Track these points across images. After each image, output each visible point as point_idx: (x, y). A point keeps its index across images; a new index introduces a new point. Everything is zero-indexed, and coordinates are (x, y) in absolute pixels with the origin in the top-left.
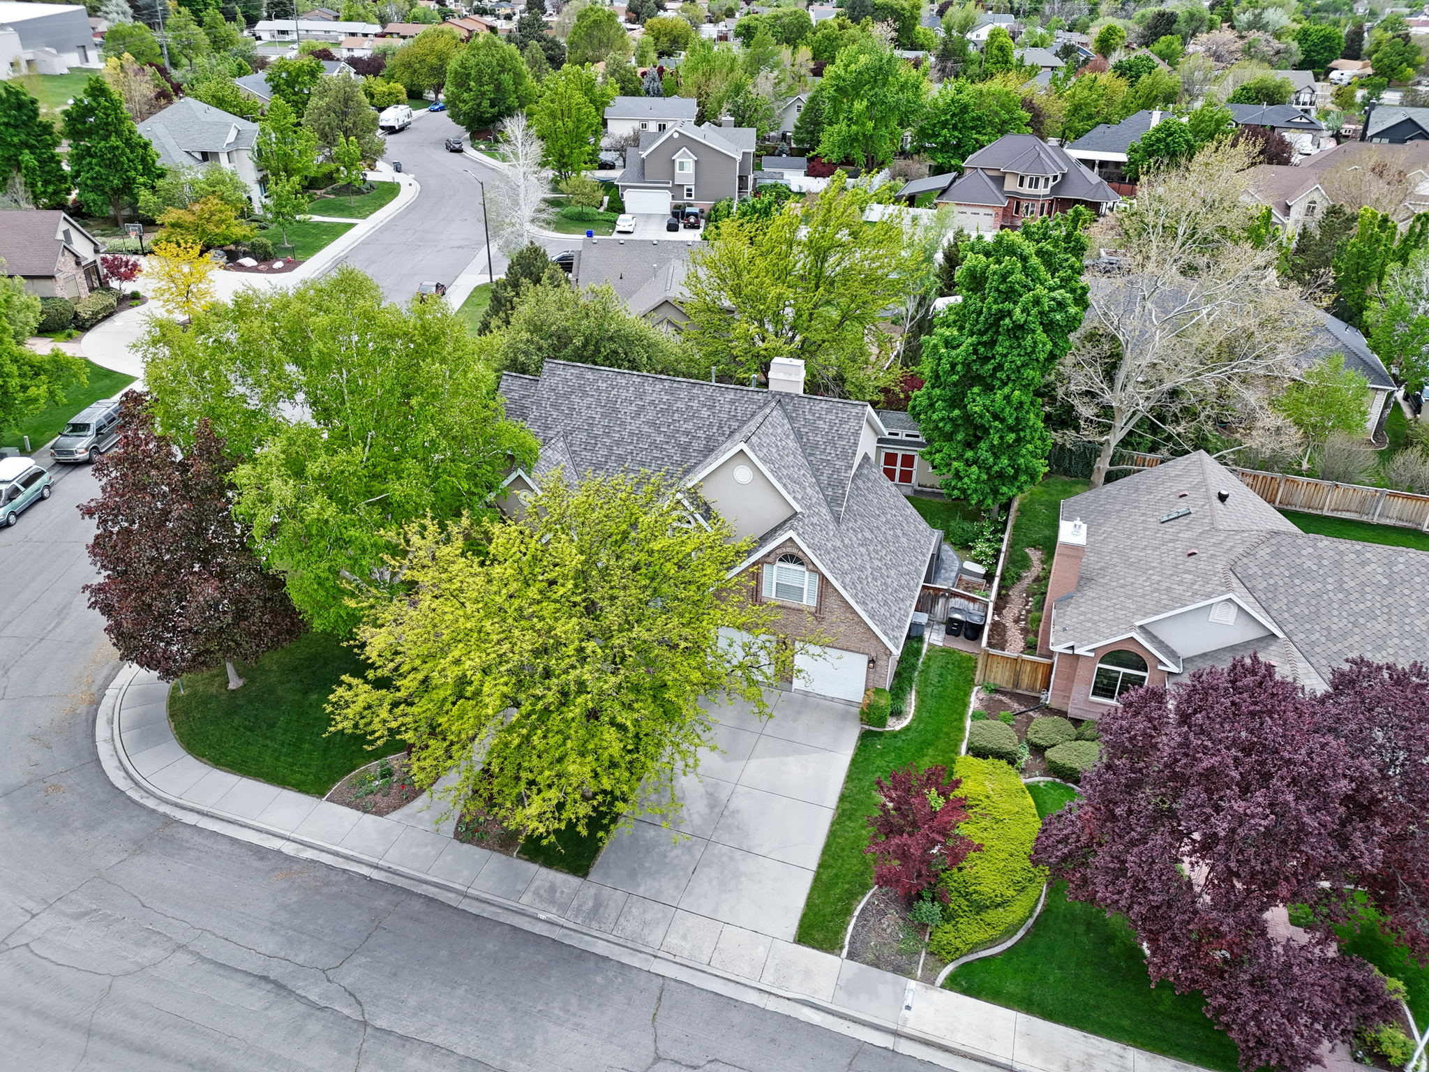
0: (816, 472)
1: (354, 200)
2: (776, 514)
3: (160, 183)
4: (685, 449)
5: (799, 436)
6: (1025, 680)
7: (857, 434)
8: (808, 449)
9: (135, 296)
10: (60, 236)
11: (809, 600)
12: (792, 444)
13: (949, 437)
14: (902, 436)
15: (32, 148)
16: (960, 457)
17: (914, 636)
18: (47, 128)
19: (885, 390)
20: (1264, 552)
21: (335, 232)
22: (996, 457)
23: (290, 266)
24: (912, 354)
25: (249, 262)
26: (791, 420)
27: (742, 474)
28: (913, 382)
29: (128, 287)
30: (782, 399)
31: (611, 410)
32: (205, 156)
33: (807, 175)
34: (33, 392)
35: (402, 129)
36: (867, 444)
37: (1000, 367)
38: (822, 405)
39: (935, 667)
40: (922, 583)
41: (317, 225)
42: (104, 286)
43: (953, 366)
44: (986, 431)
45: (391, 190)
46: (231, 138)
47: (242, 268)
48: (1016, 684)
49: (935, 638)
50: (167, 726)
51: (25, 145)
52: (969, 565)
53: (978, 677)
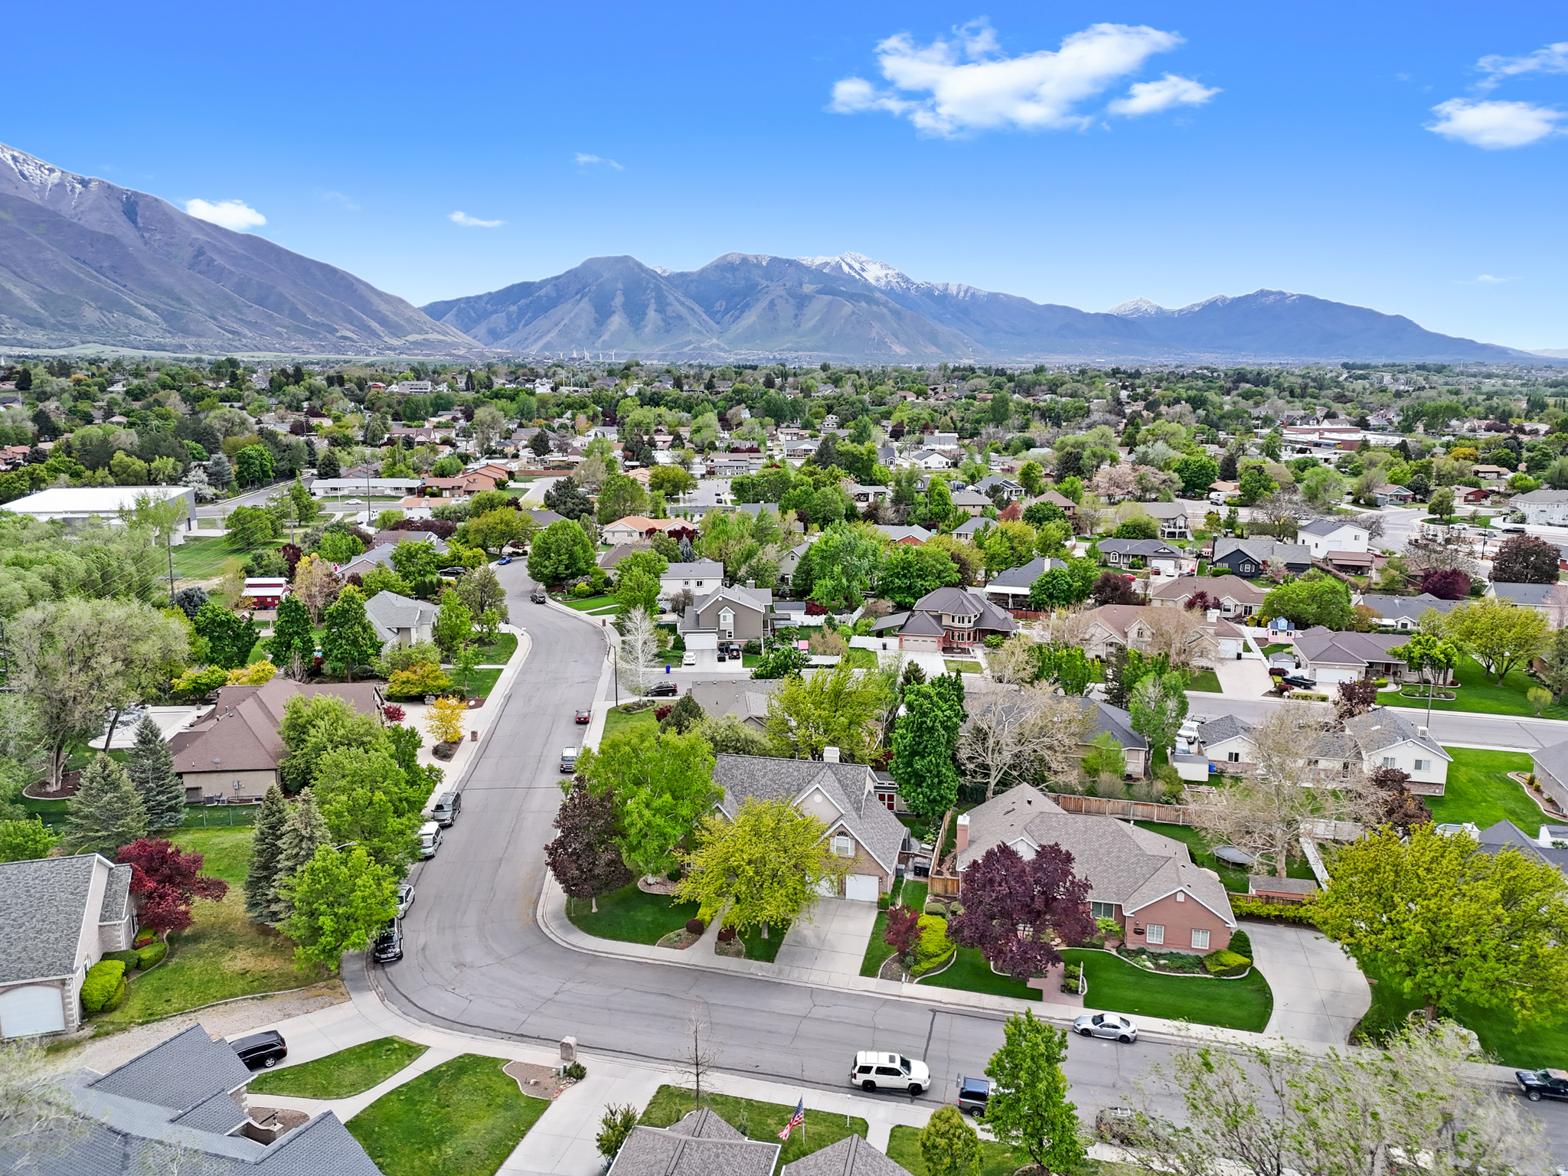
0: (849, 797)
1: (492, 650)
2: (835, 815)
4: (788, 791)
5: (840, 781)
6: (950, 889)
7: (865, 779)
8: (844, 787)
11: (851, 853)
12: (837, 784)
13: (908, 782)
14: (886, 785)
16: (915, 791)
17: (899, 875)
19: (875, 761)
20: (1037, 821)
21: (491, 675)
22: (932, 791)
23: (479, 704)
24: (887, 741)
26: (836, 775)
27: (818, 798)
28: (889, 756)
30: (830, 765)
31: (752, 775)
33: (806, 613)
36: (870, 786)
37: (926, 747)
38: (848, 767)
39: (910, 888)
40: (899, 849)
43: (905, 747)
44: (925, 778)
45: (512, 640)
48: (946, 892)
49: (909, 876)
52: (924, 846)
53: (929, 890)
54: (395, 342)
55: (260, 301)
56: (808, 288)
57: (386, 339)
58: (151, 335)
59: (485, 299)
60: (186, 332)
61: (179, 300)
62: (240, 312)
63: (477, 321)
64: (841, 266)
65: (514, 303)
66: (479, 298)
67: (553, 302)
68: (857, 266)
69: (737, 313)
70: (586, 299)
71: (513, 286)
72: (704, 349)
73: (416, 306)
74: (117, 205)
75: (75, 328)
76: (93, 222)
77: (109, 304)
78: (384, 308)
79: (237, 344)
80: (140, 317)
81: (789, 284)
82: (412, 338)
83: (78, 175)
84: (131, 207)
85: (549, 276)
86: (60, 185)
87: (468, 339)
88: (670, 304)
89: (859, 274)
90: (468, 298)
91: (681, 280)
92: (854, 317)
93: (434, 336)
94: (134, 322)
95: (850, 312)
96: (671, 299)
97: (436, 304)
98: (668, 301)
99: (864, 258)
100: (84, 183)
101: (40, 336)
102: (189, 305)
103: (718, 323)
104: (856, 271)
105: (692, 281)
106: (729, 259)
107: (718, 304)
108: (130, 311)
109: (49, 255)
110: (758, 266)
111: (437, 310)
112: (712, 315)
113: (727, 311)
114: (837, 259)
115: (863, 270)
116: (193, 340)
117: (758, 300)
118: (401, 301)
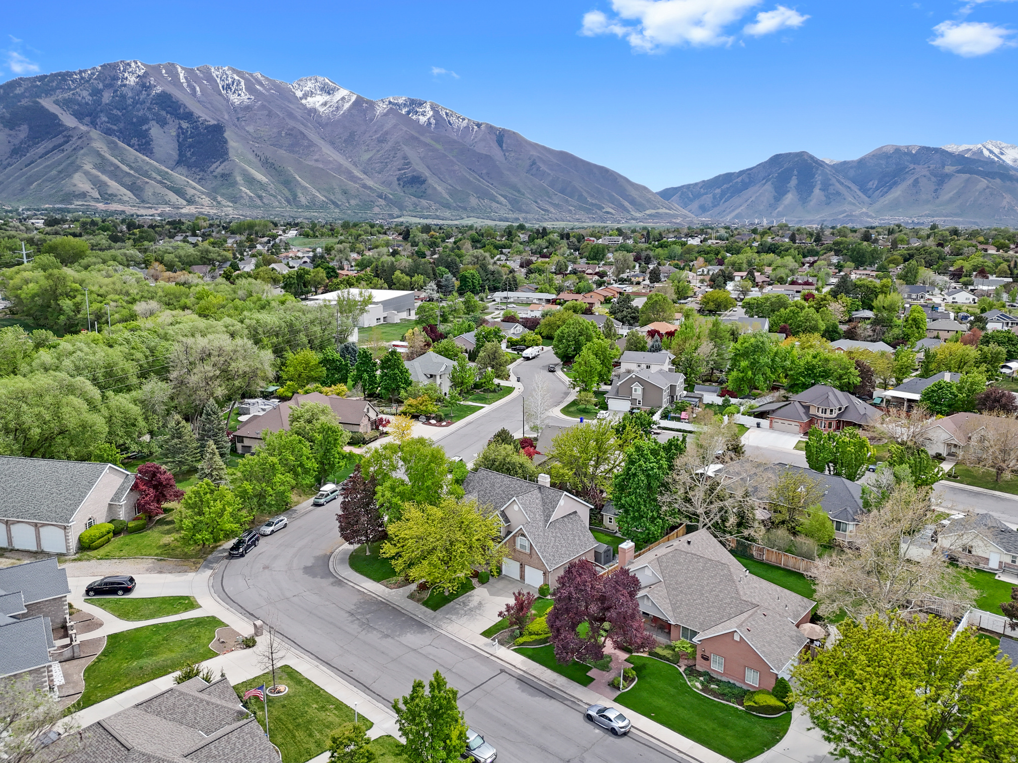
1: (490, 395)
3: (409, 388)
9: (386, 433)
10: (365, 410)
15: (367, 372)
18: (375, 364)
21: (473, 410)
23: (448, 424)
25: (433, 421)
29: (385, 430)
30: (540, 488)
32: (432, 376)
33: (716, 395)
34: (341, 464)
35: (533, 358)
38: (552, 490)
41: (468, 407)
42: (377, 428)
45: (510, 390)
46: (443, 369)
47: (430, 424)
50: (348, 561)
51: (365, 371)
54: (638, 215)
55: (563, 191)
56: (949, 169)
57: (633, 213)
58: (503, 213)
59: (700, 186)
60: (520, 211)
61: (519, 191)
62: (550, 198)
63: (692, 200)
64: (982, 152)
65: (718, 188)
66: (696, 184)
67: (745, 186)
68: (997, 151)
69: (885, 190)
70: (770, 183)
71: (719, 176)
72: (855, 216)
73: (655, 191)
74: (495, 138)
75: (465, 209)
76: (481, 149)
77: (483, 194)
78: (634, 193)
79: (546, 217)
80: (498, 202)
81: (932, 167)
82: (648, 212)
83: (476, 120)
84: (501, 137)
85: (745, 168)
86: (467, 127)
87: (685, 212)
88: (833, 185)
89: (998, 157)
90: (689, 185)
91: (843, 168)
92: (987, 190)
93: (663, 211)
94: (494, 205)
95: (985, 186)
96: (834, 181)
97: (667, 190)
98: (831, 182)
99: (1004, 145)
100: (479, 125)
101: (447, 214)
102: (523, 194)
103: (869, 197)
104: (996, 155)
105: (851, 167)
106: (884, 150)
107: (871, 183)
108: (493, 199)
109: (456, 168)
110: (909, 153)
111: (667, 194)
112: (865, 191)
113: (877, 189)
114: (980, 146)
115: (1002, 154)
116: (523, 215)
117: (904, 179)
118: (645, 188)
